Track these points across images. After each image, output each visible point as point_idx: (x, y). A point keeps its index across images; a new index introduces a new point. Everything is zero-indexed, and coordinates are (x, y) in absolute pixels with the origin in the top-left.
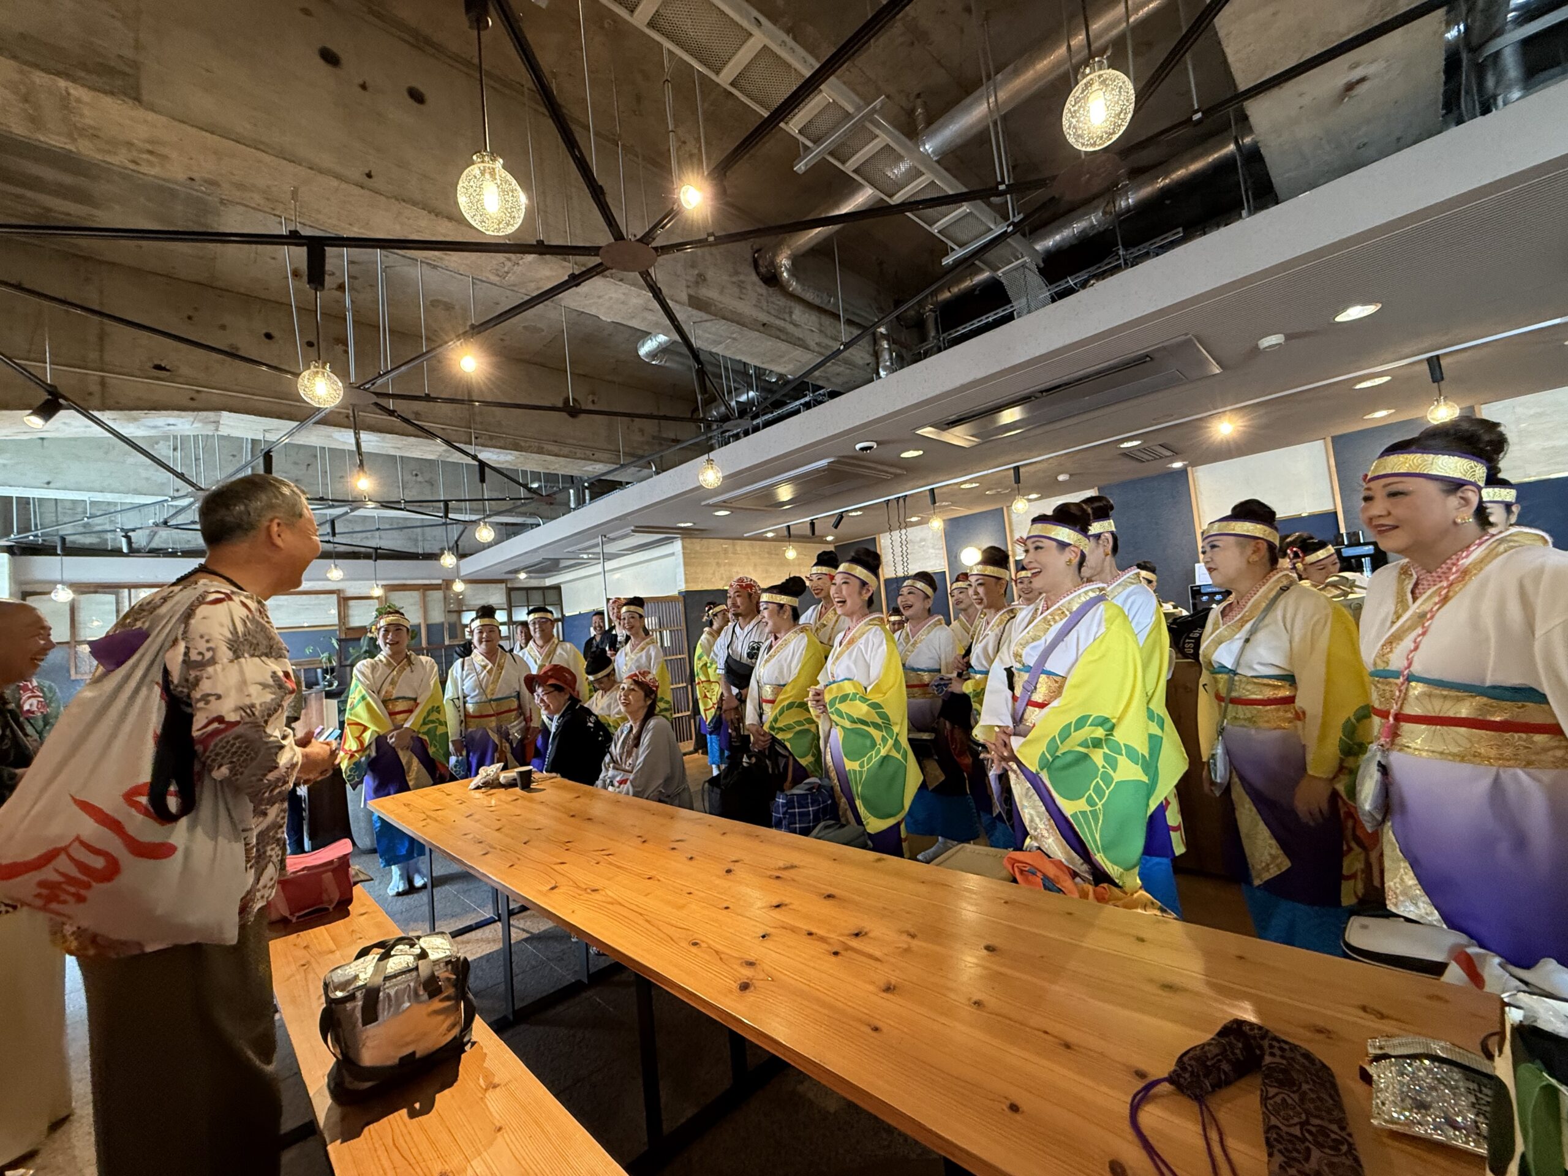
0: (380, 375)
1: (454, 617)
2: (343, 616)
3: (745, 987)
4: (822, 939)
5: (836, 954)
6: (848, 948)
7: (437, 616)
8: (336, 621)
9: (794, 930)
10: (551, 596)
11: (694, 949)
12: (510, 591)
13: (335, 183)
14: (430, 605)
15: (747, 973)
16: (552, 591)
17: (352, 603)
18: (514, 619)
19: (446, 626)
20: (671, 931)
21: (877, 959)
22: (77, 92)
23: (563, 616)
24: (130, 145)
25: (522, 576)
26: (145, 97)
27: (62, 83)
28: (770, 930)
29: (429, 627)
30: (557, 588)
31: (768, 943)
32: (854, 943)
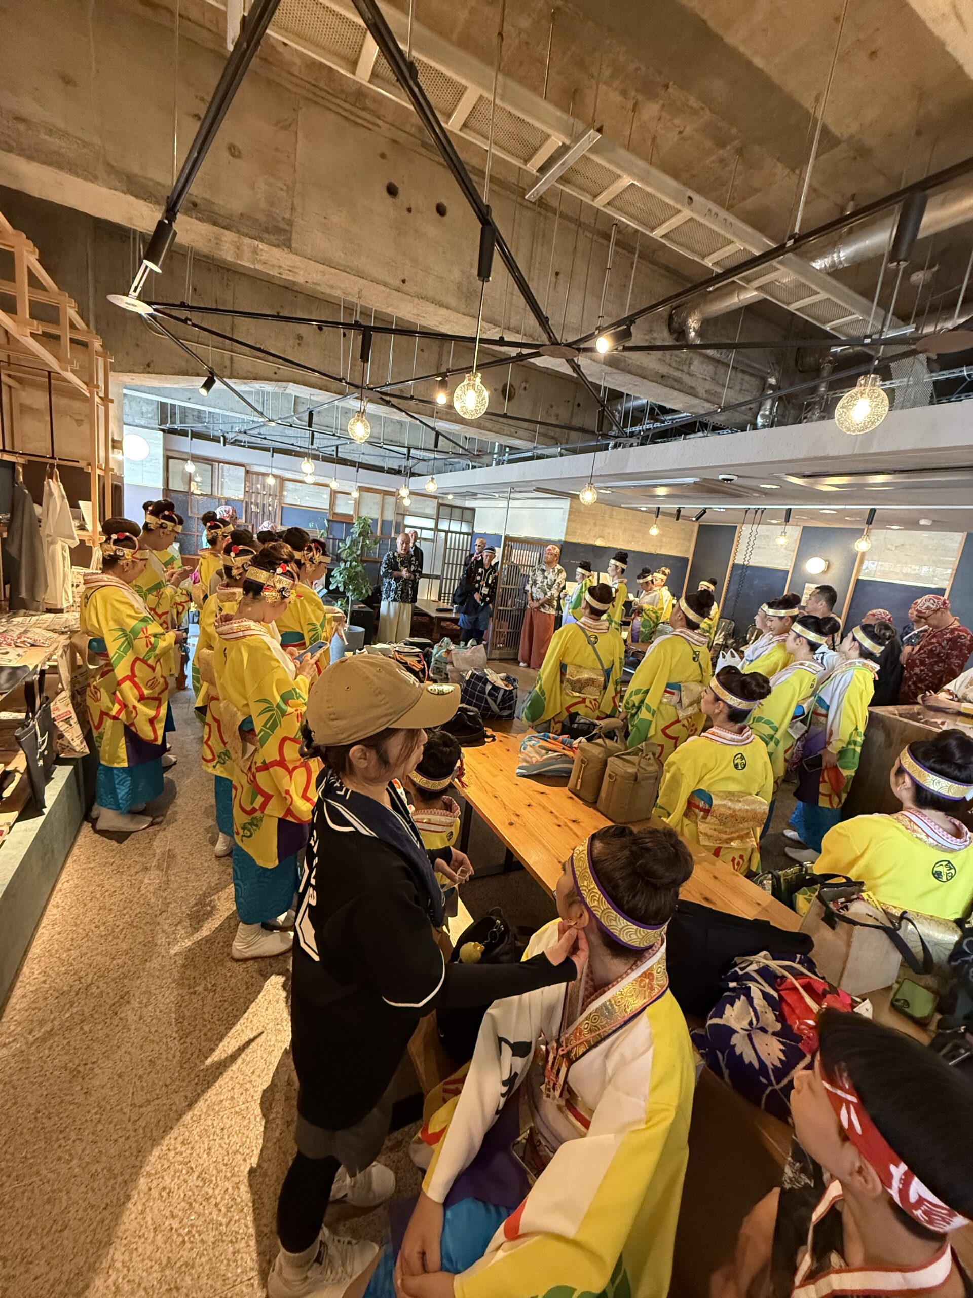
0: (386, 385)
1: (400, 517)
2: (332, 504)
3: (511, 824)
4: (557, 818)
5: (559, 826)
6: (566, 826)
7: (390, 516)
8: (327, 507)
9: (544, 808)
10: (468, 514)
11: (494, 799)
12: (440, 505)
13: (384, 288)
14: (386, 506)
15: (515, 819)
16: (469, 511)
17: (339, 495)
18: (440, 527)
19: (394, 523)
20: (487, 787)
21: (577, 835)
22: (262, 246)
23: (473, 532)
24: (280, 267)
25: (450, 497)
26: (294, 245)
27: (256, 243)
28: (533, 803)
29: (383, 522)
30: (473, 510)
31: (529, 809)
32: (571, 825)
